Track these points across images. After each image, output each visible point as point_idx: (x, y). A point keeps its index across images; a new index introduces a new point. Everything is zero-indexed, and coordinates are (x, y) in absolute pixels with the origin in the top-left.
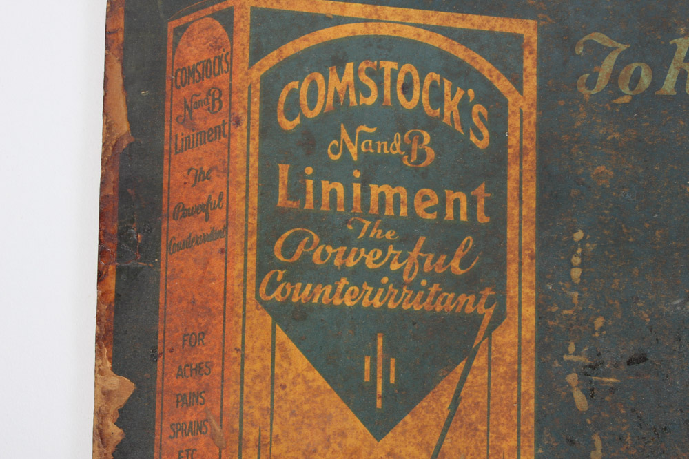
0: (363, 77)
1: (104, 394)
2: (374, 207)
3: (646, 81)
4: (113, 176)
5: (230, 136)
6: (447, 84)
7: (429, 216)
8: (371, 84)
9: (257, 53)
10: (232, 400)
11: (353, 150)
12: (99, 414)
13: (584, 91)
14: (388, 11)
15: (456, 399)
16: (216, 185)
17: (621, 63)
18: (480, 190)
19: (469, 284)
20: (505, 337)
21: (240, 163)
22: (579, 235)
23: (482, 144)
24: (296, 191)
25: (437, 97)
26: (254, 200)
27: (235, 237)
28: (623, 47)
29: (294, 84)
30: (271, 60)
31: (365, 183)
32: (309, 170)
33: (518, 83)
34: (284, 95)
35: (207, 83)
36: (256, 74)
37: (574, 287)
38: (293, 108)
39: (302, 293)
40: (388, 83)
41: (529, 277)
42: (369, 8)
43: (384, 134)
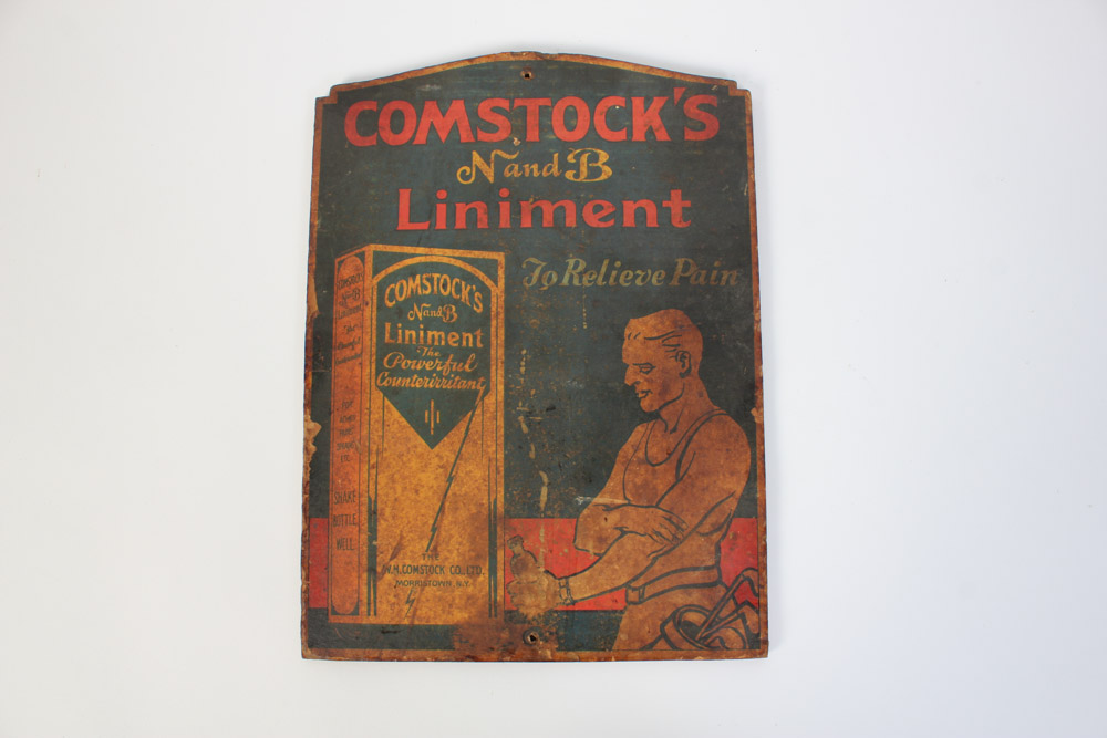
0: (425, 281)
1: (308, 431)
2: (429, 341)
3: (555, 279)
4: (310, 330)
5: (363, 310)
6: (463, 283)
7: (456, 345)
8: (428, 284)
9: (376, 272)
10: (365, 432)
11: (420, 315)
12: (306, 440)
13: (527, 285)
14: (436, 251)
15: (468, 429)
16: (357, 333)
17: (543, 272)
18: (479, 332)
19: (473, 376)
20: (490, 400)
21: (368, 322)
22: (524, 352)
23: (479, 311)
24: (394, 335)
25: (458, 290)
26: (375, 339)
27: (366, 357)
28: (544, 264)
29: (393, 286)
30: (382, 275)
31: (425, 330)
32: (400, 325)
33: (495, 282)
34: (388, 290)
35: (353, 286)
36: (375, 282)
37: (522, 376)
38: (392, 297)
39: (397, 382)
40: (436, 283)
41: (501, 372)
42: (427, 249)
43: (434, 308)
